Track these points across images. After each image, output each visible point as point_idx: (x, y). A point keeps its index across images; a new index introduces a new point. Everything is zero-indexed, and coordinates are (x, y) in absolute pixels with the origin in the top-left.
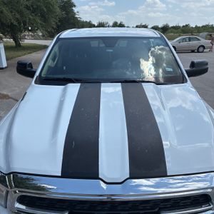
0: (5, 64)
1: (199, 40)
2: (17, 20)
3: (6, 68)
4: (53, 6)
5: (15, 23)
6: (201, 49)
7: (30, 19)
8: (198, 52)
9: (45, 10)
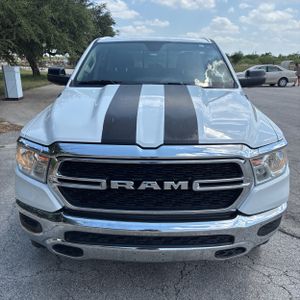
0: (20, 94)
1: (279, 70)
2: (39, 36)
3: (21, 98)
4: (85, 20)
5: (37, 40)
6: (283, 83)
7: (55, 36)
8: (279, 86)
9: (76, 26)
